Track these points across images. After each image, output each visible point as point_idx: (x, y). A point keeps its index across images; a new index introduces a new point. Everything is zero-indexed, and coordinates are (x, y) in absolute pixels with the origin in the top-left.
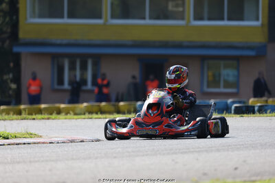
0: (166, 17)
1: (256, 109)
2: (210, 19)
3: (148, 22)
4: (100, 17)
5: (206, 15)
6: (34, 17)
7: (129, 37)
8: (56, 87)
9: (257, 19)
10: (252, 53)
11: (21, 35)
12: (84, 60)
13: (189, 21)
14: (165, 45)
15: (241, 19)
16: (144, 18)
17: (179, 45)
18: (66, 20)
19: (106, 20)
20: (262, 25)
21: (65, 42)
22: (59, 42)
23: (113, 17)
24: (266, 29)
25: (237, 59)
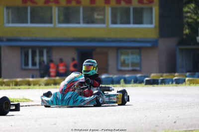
1: (160, 81)
2: (122, 23)
3: (82, 25)
4: (51, 23)
5: (118, 20)
6: (8, 22)
8: (24, 67)
9: (151, 23)
10: (149, 45)
13: (108, 25)
15: (141, 23)
16: (79, 23)
17: (102, 40)
18: (29, 25)
19: (55, 24)
20: (155, 27)
21: (29, 39)
22: (25, 38)
23: (59, 22)
24: (158, 30)
25: (140, 48)
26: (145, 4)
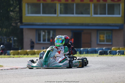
0: (82, 13)
2: (101, 14)
3: (75, 15)
4: (55, 14)
5: (99, 12)
6: (29, 14)
7: (67, 22)
8: (38, 42)
9: (120, 14)
10: (117, 28)
11: (24, 21)
12: (49, 31)
13: (92, 15)
14: (82, 25)
15: (113, 14)
16: (73, 14)
17: (88, 25)
18: (42, 15)
19: (58, 15)
20: (122, 16)
21: (41, 24)
22: (38, 24)
23: (61, 13)
24: (123, 18)
25: (112, 30)
26: (116, 1)
